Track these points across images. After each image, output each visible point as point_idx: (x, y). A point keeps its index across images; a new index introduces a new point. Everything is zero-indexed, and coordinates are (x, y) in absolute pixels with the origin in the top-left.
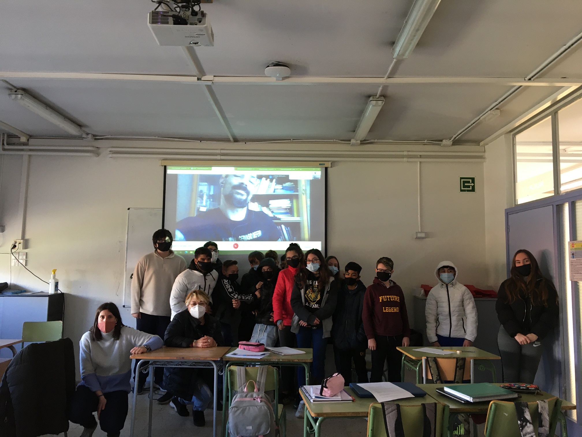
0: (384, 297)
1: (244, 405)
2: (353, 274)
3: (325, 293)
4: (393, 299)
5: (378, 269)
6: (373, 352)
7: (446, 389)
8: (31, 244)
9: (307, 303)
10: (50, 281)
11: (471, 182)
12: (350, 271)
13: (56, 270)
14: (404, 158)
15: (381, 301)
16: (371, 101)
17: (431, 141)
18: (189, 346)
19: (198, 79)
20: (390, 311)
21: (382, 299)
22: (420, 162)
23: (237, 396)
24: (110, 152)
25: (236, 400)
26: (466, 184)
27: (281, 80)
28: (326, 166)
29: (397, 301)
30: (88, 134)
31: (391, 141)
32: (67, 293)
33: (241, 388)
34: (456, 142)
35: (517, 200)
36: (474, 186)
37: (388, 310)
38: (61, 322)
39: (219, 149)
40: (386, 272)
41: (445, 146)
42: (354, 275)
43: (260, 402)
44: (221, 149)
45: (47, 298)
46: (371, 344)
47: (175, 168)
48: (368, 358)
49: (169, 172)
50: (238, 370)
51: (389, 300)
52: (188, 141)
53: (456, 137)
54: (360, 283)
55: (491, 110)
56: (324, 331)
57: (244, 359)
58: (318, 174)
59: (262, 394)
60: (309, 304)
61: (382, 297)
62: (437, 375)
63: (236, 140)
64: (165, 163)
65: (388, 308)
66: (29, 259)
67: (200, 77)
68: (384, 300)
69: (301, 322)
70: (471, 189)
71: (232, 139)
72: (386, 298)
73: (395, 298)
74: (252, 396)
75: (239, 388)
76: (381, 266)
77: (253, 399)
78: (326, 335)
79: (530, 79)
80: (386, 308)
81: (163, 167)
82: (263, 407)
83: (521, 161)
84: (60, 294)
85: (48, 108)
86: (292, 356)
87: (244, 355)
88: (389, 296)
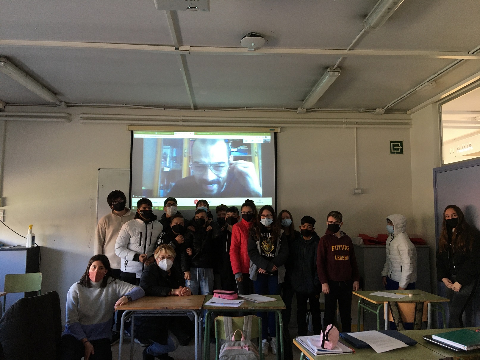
0: (335, 246)
1: (233, 354)
2: (309, 226)
3: (278, 244)
4: (344, 249)
5: (328, 222)
6: (326, 295)
7: (434, 337)
8: (8, 202)
9: (263, 253)
10: (27, 235)
11: (399, 145)
12: (306, 224)
13: (33, 225)
14: (343, 124)
15: (333, 250)
16: (328, 72)
17: (367, 109)
18: (168, 294)
19: (176, 49)
20: (341, 259)
21: (334, 248)
22: (357, 128)
23: (225, 345)
24: (82, 118)
25: (225, 349)
26: (395, 147)
27: (252, 51)
28: (276, 131)
29: (347, 249)
30: (61, 102)
31: (331, 109)
32: (43, 246)
33: (228, 337)
34: (388, 111)
35: (444, 160)
36: (402, 148)
37: (339, 258)
38: (41, 274)
39: (181, 116)
40: (336, 224)
41: (378, 114)
42: (309, 228)
43: (248, 350)
44: (183, 116)
45: (26, 251)
46: (325, 287)
47: (141, 133)
48: (322, 300)
49: (136, 136)
50: (225, 320)
51: (340, 249)
52: (151, 109)
53: (389, 106)
54: (315, 234)
55: (428, 82)
56: (279, 277)
57: (223, 307)
58: (268, 138)
59: (249, 343)
60: (265, 253)
61: (334, 246)
62: (398, 318)
63: (196, 108)
64: (132, 128)
65: (339, 256)
66: (6, 216)
67: (177, 47)
68: (336, 249)
69: (260, 270)
70: (399, 151)
71: (192, 107)
72: (337, 247)
73: (345, 247)
74: (239, 345)
75: (227, 337)
76: (331, 219)
77: (240, 347)
78: (281, 280)
79: (473, 53)
80: (338, 256)
81: (130, 132)
82: (251, 355)
83: (447, 127)
84: (36, 247)
85: (28, 76)
86: (266, 303)
87: (222, 304)
88: (340, 246)
